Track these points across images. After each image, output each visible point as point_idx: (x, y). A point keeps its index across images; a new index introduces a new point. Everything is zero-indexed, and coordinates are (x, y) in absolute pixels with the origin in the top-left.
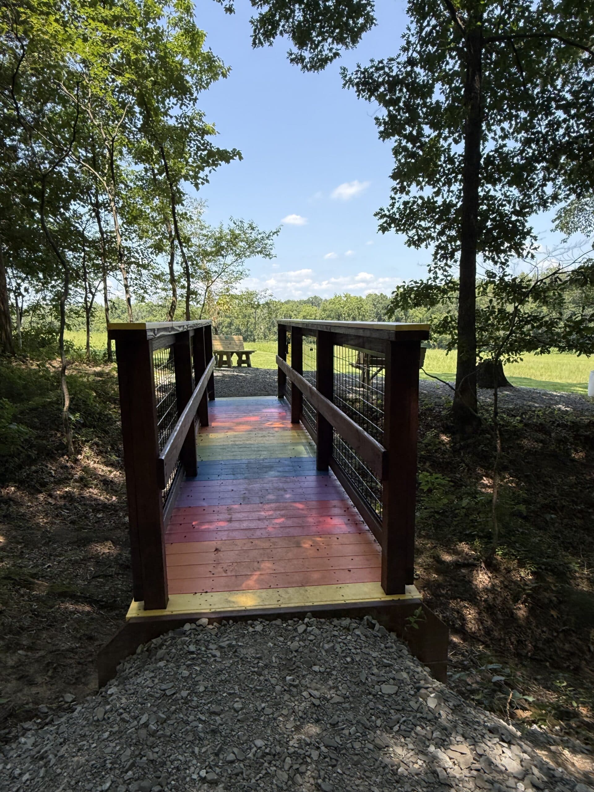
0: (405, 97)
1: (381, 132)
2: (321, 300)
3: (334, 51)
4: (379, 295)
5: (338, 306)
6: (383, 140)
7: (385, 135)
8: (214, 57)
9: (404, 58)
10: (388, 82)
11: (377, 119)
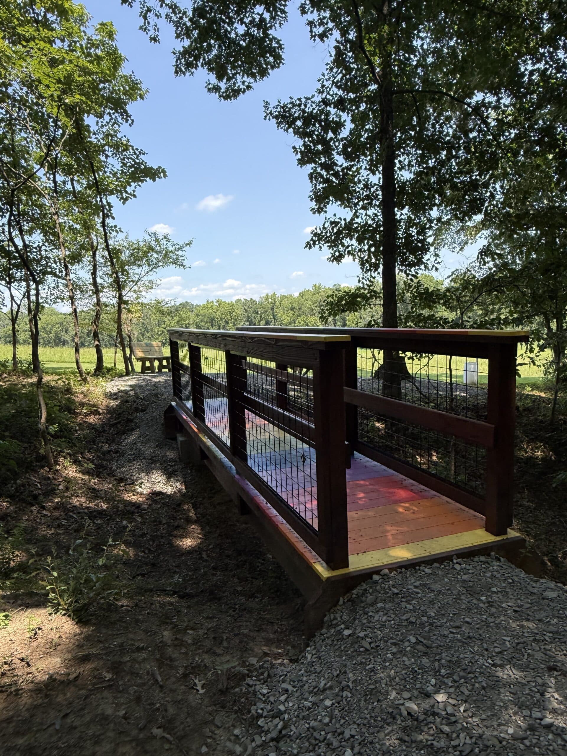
0: (318, 131)
1: (298, 160)
2: (192, 305)
3: (246, 84)
4: (249, 300)
5: (210, 311)
6: (301, 167)
7: (302, 162)
8: (137, 80)
9: (318, 98)
10: (303, 117)
11: (294, 148)
